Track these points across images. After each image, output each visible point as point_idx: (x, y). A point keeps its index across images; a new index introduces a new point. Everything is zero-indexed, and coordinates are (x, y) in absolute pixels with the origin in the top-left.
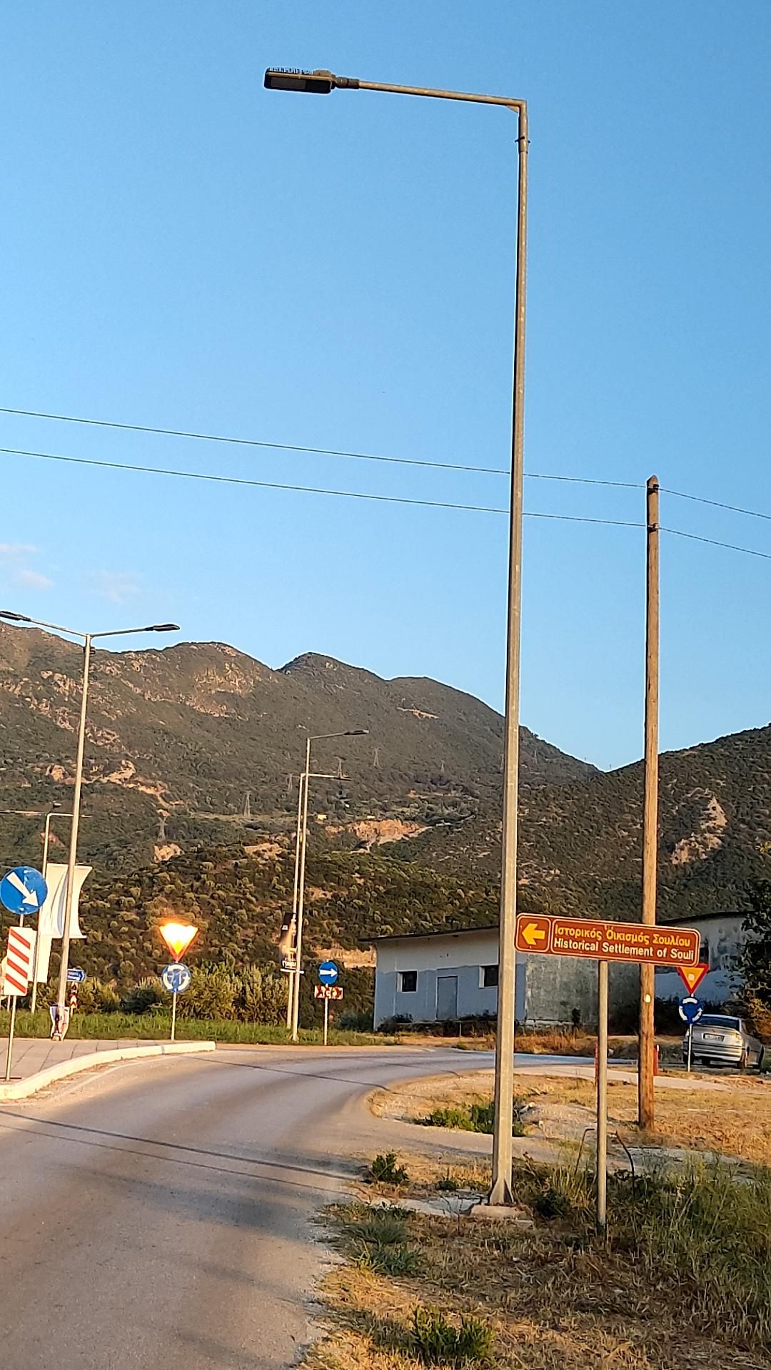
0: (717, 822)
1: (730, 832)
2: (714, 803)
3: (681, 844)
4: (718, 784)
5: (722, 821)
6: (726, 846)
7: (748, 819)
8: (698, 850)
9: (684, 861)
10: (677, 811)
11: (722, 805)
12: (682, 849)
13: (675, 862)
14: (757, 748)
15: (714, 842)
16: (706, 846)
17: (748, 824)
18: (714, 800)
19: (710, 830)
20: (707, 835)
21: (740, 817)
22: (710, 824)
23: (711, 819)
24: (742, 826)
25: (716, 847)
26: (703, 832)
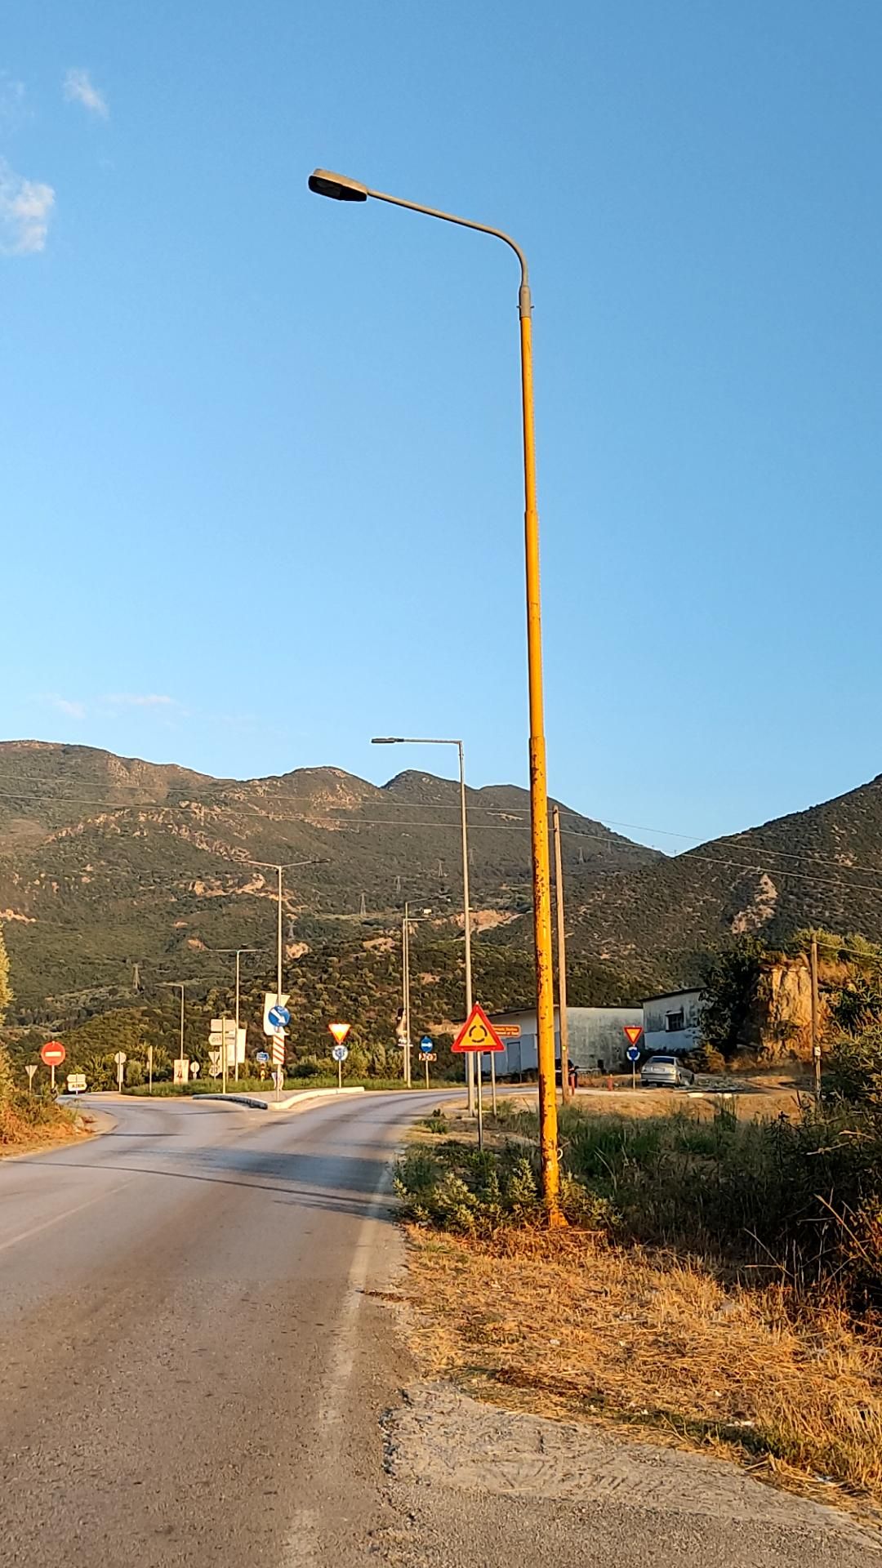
0: (770, 895)
1: (781, 903)
2: (765, 878)
3: (739, 915)
4: (768, 862)
5: (773, 894)
6: (778, 915)
7: (795, 890)
8: (754, 920)
9: (742, 930)
12: (740, 920)
13: (735, 932)
15: (768, 912)
16: (761, 916)
17: (796, 895)
19: (763, 902)
20: (761, 907)
21: (788, 889)
22: (764, 897)
23: (764, 893)
24: (791, 897)
25: (770, 916)
26: (758, 904)
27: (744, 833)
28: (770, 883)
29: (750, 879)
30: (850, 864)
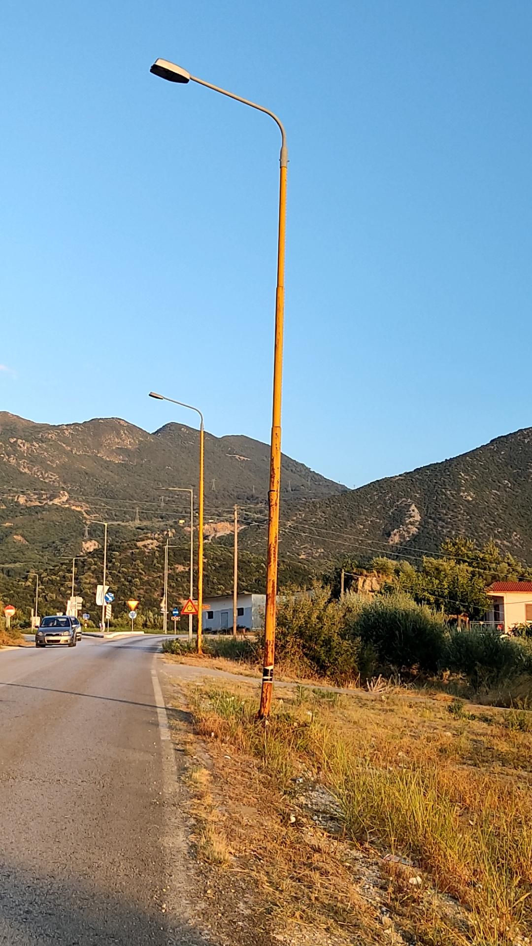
0: (416, 519)
1: (423, 524)
2: (413, 507)
3: (395, 532)
4: (416, 496)
5: (418, 518)
6: (421, 532)
7: (433, 516)
8: (404, 535)
9: (396, 541)
10: (392, 513)
11: (418, 508)
12: (395, 535)
13: (391, 543)
14: (438, 474)
15: (414, 530)
16: (409, 533)
17: (433, 519)
18: (413, 505)
19: (412, 523)
20: (410, 526)
21: (428, 515)
22: (411, 520)
23: (411, 517)
24: (430, 520)
25: (415, 533)
26: (407, 525)
27: (400, 475)
28: (416, 511)
29: (404, 507)
30: (471, 499)
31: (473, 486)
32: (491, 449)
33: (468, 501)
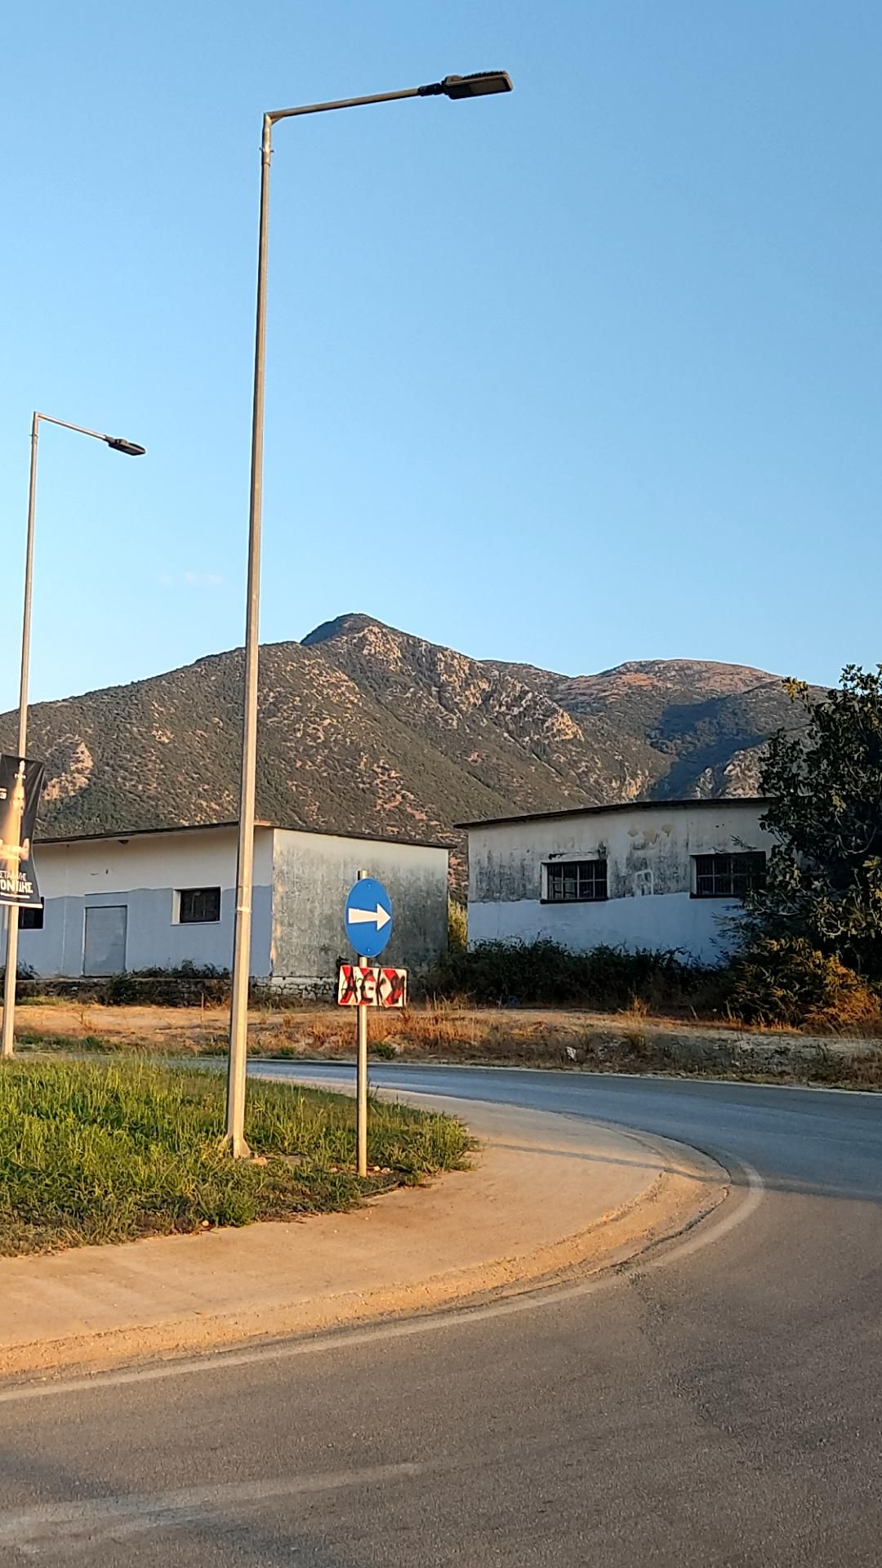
0: (85, 765)
1: (96, 774)
2: (82, 747)
3: (53, 782)
4: (86, 732)
5: (89, 763)
6: (92, 784)
7: (111, 762)
8: (67, 788)
9: (55, 797)
10: (50, 754)
11: (90, 749)
12: (54, 786)
13: (47, 798)
14: (121, 702)
15: (82, 781)
16: (75, 784)
17: (112, 766)
18: (83, 745)
19: (78, 771)
20: (76, 775)
22: (79, 766)
23: (80, 761)
24: (107, 768)
25: (83, 785)
26: (73, 772)
27: (64, 700)
28: (87, 753)
29: (68, 747)
30: (167, 741)
31: (169, 722)
32: (196, 672)
33: (162, 743)
